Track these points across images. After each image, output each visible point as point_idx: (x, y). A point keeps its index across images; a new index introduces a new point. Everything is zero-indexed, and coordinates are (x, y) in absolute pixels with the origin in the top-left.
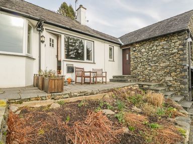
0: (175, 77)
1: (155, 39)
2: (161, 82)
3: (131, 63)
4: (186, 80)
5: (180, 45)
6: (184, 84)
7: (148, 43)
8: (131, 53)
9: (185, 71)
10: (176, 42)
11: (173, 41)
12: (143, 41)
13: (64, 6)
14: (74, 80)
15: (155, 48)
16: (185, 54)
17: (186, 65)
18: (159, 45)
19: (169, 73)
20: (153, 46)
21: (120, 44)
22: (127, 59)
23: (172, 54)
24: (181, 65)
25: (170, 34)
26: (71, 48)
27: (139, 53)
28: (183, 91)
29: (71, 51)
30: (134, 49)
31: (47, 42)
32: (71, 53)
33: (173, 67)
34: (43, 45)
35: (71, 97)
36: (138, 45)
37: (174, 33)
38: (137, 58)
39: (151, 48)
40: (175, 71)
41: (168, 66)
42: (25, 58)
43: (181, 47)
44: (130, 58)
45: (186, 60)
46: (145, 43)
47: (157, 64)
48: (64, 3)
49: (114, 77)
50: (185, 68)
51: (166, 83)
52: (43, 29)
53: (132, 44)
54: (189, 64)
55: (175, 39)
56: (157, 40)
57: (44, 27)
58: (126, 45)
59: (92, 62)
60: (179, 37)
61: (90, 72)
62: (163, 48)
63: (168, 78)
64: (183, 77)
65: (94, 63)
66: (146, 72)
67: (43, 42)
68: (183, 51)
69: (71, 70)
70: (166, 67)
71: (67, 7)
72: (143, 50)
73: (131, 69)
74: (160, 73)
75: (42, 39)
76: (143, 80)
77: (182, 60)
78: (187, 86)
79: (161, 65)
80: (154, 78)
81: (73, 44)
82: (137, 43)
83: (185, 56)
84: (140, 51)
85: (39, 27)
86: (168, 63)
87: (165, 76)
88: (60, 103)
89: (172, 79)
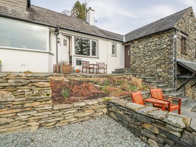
0: (164, 69)
1: (150, 36)
2: (153, 73)
3: (131, 57)
4: (172, 71)
5: (168, 41)
6: (170, 74)
7: (144, 40)
8: (131, 49)
9: (172, 63)
10: (166, 39)
11: (163, 38)
12: (140, 38)
13: (77, 5)
14: (81, 70)
15: (150, 44)
16: (172, 49)
17: (172, 58)
18: (153, 42)
19: (159, 66)
20: (148, 42)
21: (122, 42)
22: (129, 54)
23: (163, 49)
24: (168, 58)
25: (161, 32)
26: (84, 45)
27: (137, 49)
28: (169, 81)
29: (84, 48)
30: (133, 46)
31: (62, 42)
32: (84, 50)
33: (162, 60)
34: (59, 44)
35: (76, 77)
36: (136, 42)
37: (164, 31)
38: (135, 53)
39: (146, 44)
40: (164, 64)
41: (159, 59)
42: (48, 54)
43: (169, 43)
44: (130, 53)
45: (172, 54)
46: (142, 41)
47: (151, 58)
48: (78, 2)
49: (116, 70)
50: (172, 60)
51: (157, 74)
52: (59, 33)
53: (132, 41)
54: (175, 57)
55: (165, 36)
56: (151, 37)
57: (60, 32)
58: (127, 42)
59: (97, 57)
60: (168, 34)
61: (93, 65)
62: (156, 44)
63: (159, 70)
64: (170, 68)
65: (98, 58)
66: (142, 65)
67: (59, 42)
68: (171, 46)
69: (79, 63)
70: (158, 60)
71: (80, 5)
72: (141, 46)
73: (131, 63)
74: (153, 65)
75: (59, 40)
76: (140, 72)
77: (169, 54)
78: (173, 76)
79: (154, 59)
80: (148, 70)
81: (86, 42)
82: (136, 40)
83: (172, 51)
84: (138, 47)
85: (56, 31)
86: (159, 57)
87: (157, 68)
88: (69, 79)
89: (161, 70)
